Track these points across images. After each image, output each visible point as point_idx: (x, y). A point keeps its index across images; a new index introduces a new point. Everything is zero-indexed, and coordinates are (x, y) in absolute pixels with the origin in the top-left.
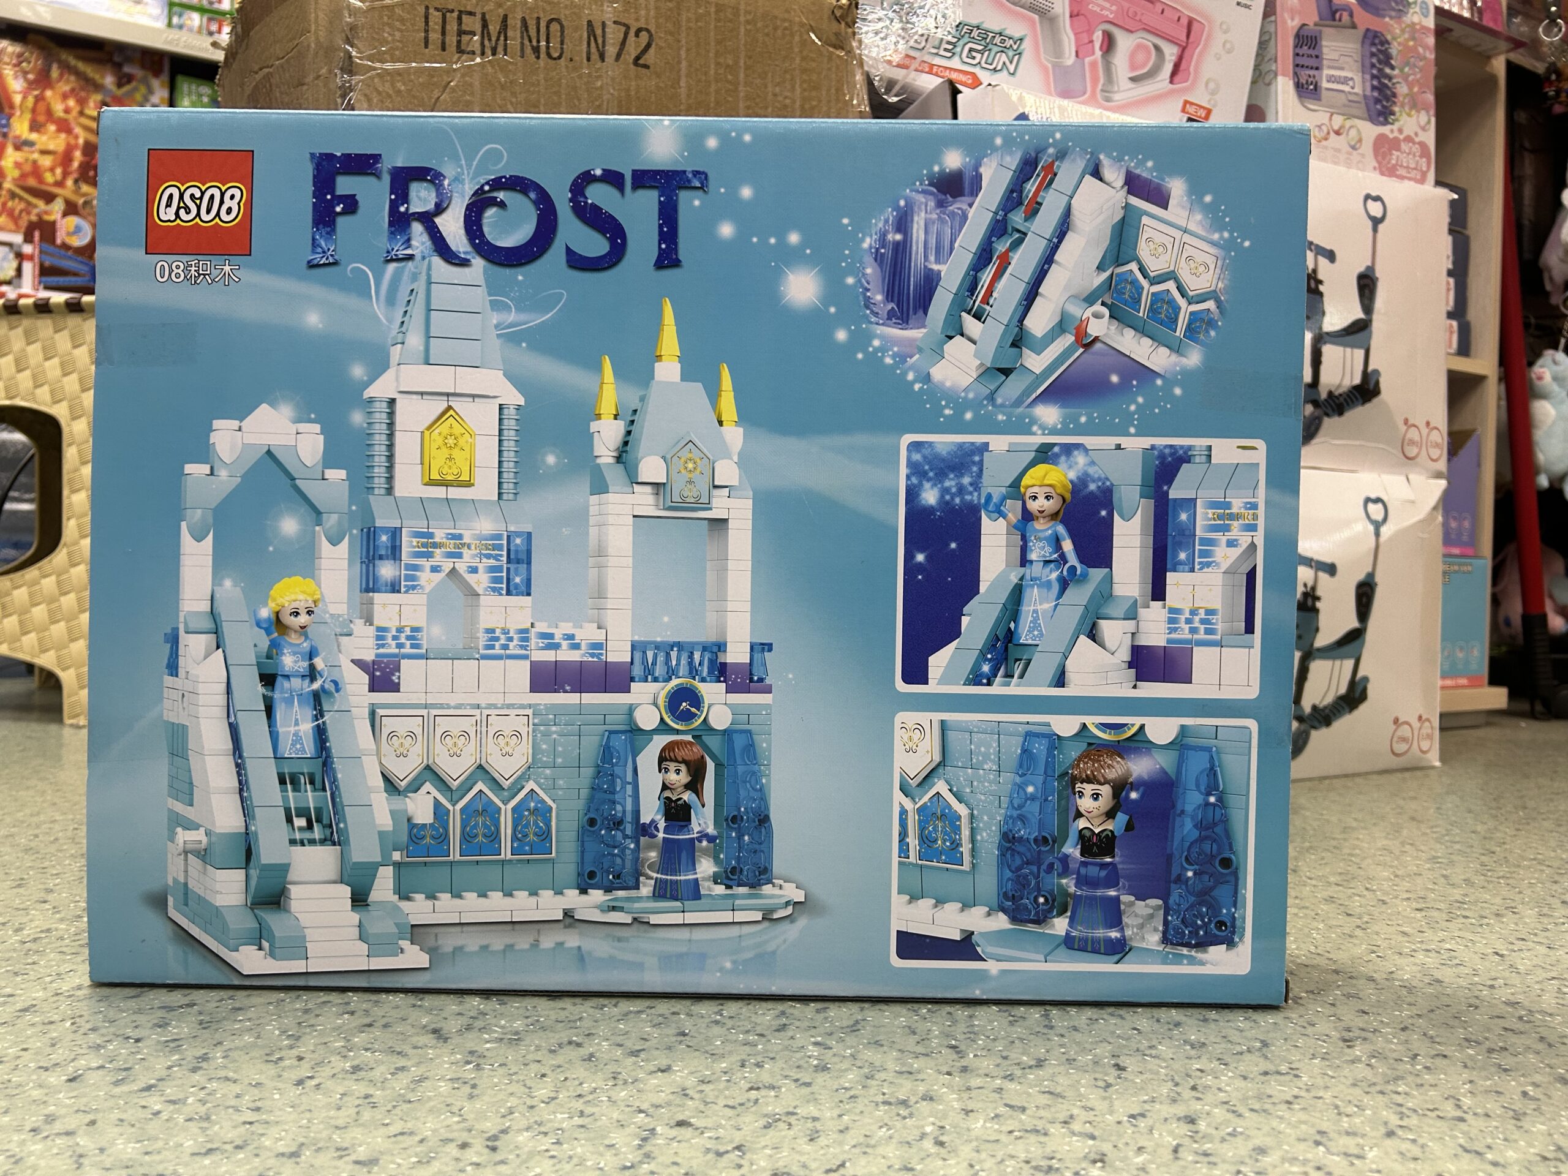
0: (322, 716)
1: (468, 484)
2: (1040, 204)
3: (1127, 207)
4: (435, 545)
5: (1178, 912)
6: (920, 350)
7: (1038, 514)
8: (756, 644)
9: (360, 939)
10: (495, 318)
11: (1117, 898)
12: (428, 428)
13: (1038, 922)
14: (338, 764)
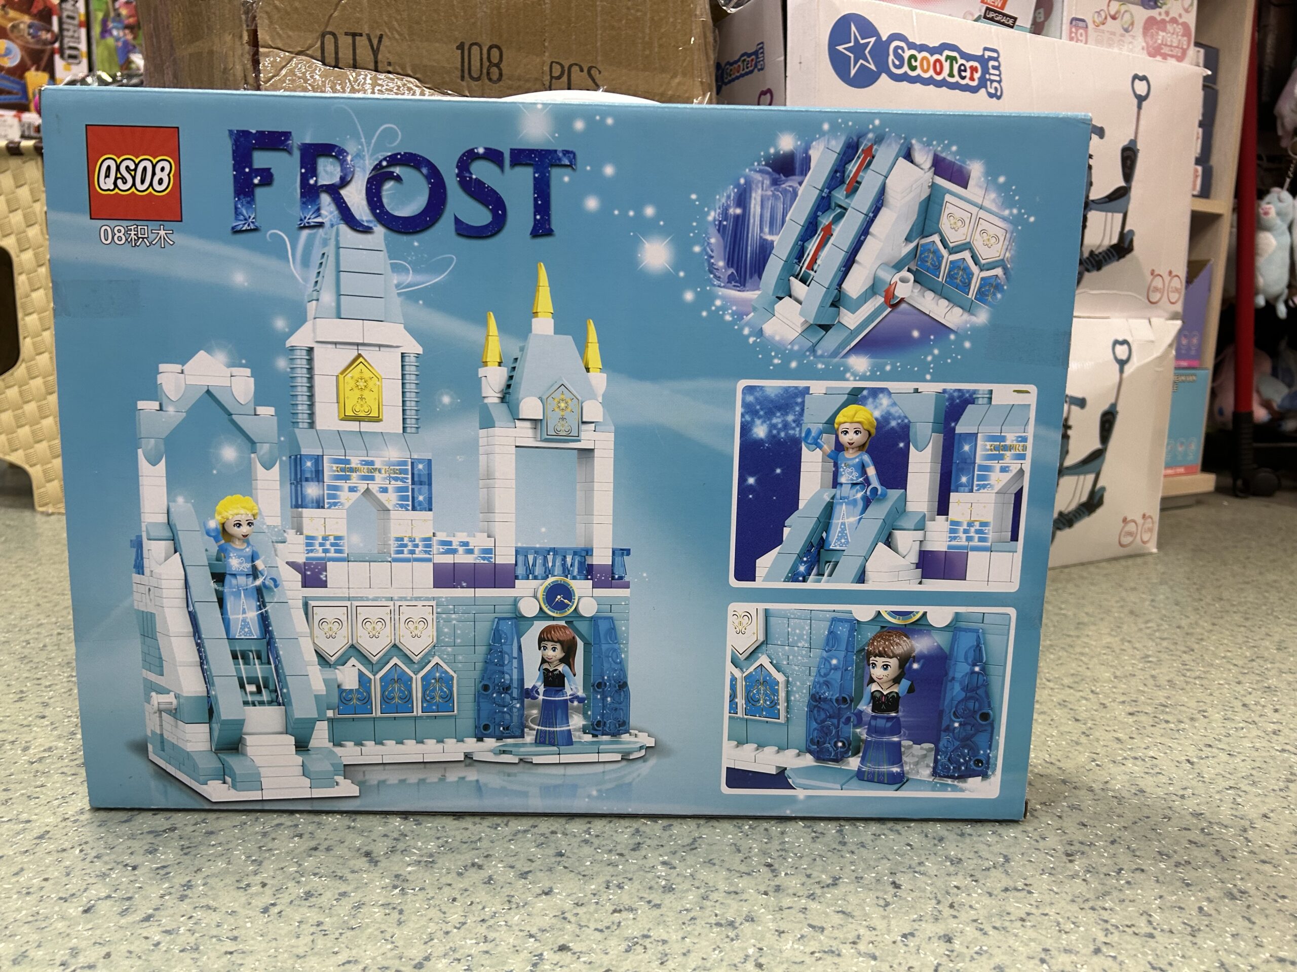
0: (265, 606)
1: (377, 420)
2: (859, 183)
3: (933, 186)
4: (352, 470)
5: (945, 753)
6: (755, 309)
7: (848, 446)
8: (617, 549)
9: (304, 775)
10: (395, 279)
11: (899, 743)
12: (342, 373)
13: (836, 761)
14: (279, 644)
